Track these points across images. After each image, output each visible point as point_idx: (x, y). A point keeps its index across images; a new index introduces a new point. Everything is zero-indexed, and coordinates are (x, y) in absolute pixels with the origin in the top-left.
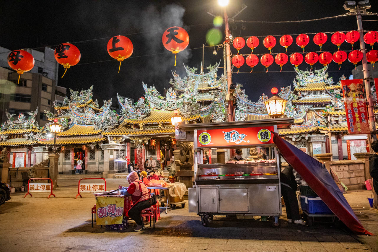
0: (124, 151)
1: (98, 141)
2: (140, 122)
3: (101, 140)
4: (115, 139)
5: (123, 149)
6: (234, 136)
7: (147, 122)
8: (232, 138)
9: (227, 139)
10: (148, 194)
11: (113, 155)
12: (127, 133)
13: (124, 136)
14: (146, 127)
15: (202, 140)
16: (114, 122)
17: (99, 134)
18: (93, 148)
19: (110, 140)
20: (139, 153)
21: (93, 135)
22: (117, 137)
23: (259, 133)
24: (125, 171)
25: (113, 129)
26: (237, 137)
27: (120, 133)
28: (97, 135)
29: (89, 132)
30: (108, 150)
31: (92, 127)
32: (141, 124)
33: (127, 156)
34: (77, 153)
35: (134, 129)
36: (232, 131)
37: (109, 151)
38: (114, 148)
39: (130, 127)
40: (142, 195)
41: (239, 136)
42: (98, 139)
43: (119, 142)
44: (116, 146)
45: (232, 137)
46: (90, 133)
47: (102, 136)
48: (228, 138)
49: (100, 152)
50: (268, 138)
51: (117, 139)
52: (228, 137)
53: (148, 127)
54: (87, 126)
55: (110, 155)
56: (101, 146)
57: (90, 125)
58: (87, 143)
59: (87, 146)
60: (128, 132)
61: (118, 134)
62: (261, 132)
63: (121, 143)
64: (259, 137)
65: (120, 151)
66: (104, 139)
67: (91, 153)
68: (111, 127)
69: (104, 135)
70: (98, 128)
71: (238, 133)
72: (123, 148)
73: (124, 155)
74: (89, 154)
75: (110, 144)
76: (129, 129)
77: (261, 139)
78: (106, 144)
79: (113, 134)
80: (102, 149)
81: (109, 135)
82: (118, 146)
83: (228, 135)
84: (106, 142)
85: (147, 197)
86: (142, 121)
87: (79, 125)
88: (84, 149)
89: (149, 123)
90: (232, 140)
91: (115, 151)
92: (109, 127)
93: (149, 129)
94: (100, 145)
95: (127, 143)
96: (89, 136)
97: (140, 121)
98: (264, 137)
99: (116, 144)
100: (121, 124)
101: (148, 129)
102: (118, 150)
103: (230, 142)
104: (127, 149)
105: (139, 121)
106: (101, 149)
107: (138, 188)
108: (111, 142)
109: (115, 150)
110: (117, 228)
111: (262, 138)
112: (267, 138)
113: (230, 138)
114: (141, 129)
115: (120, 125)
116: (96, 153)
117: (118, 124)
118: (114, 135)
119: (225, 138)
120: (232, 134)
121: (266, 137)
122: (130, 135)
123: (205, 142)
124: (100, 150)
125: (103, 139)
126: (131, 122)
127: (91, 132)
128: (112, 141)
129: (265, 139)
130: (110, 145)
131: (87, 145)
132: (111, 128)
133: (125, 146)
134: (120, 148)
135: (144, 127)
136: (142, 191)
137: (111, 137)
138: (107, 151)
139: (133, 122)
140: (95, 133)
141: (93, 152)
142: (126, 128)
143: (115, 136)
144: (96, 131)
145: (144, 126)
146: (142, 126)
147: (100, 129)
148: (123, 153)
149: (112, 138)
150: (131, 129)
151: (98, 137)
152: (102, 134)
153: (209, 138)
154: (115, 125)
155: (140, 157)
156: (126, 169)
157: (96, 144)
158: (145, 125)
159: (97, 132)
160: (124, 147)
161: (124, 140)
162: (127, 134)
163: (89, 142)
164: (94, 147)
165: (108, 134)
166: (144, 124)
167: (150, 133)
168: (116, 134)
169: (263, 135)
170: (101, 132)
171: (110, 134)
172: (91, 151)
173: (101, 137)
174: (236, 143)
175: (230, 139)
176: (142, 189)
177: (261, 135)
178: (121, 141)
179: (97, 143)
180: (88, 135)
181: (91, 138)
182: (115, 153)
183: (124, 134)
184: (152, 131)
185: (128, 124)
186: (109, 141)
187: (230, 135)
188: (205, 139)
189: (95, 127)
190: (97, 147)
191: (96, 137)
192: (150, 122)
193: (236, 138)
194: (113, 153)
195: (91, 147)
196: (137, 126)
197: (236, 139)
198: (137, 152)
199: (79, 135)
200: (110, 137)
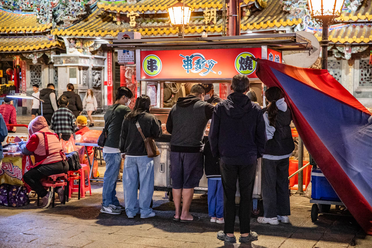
0: (100, 69)
1: (45, 47)
2: (129, 10)
3: (52, 46)
4: (78, 44)
5: (99, 65)
6: (198, 62)
7: (145, 9)
8: (195, 66)
9: (186, 67)
10: (59, 154)
11: (75, 77)
12: (103, 31)
13: (98, 39)
14: (145, 20)
15: (148, 67)
16: (76, 8)
17: (47, 33)
18: (35, 62)
19: (70, 47)
20: (130, 75)
21: (35, 34)
22: (84, 40)
23: (238, 59)
24: (102, 111)
25: (75, 22)
26: (202, 65)
27: (89, 31)
28: (45, 33)
29: (26, 27)
30: (66, 66)
31: (33, 16)
32: (132, 13)
33: (106, 80)
34: (8, 70)
35: (119, 23)
36: (194, 54)
37: (68, 69)
38: (77, 63)
39: (111, 20)
40: (48, 154)
41: (205, 63)
42: (44, 43)
43: (88, 51)
44: (82, 60)
45: (194, 64)
46: (28, 30)
47: (53, 38)
48: (188, 65)
49: (52, 71)
50: (252, 69)
51: (83, 44)
52: (188, 63)
53: (148, 19)
54: (23, 14)
55: (70, 77)
56: (52, 57)
57: (30, 11)
58: (23, 52)
59: (23, 58)
60: (106, 32)
61: (85, 34)
62: (241, 58)
63: (93, 53)
64: (238, 65)
65: (90, 69)
66: (57, 43)
67: (34, 73)
68: (71, 18)
69: (56, 35)
70: (46, 20)
71: (204, 58)
72: (98, 62)
73: (99, 79)
74: (28, 74)
75: (68, 54)
76: (110, 23)
77: (240, 70)
78: (62, 55)
79: (74, 34)
80: (55, 65)
81: (65, 35)
82: (86, 60)
83: (188, 60)
84: (60, 50)
85: (58, 158)
86: (135, 7)
87: (7, 10)
88: (18, 63)
89: (149, 12)
90: (194, 69)
91: (80, 70)
92: (66, 18)
93: (150, 24)
94: (49, 56)
95: (106, 54)
96: (28, 37)
97: (130, 7)
98: (245, 66)
99: (82, 55)
100: (94, 12)
101: (148, 25)
102: (85, 68)
103: (191, 72)
104: (106, 66)
105: (127, 7)
106: (52, 63)
107: (42, 142)
108: (72, 51)
109: (80, 68)
110: (8, 203)
111: (242, 67)
112: (249, 69)
113: (191, 65)
114: (131, 25)
115: (91, 13)
116: (42, 72)
117: (85, 13)
118: (77, 37)
119: (184, 66)
120: (194, 60)
121: (249, 66)
122: (108, 37)
123: (152, 71)
124: (51, 66)
125: (54, 43)
126: (112, 9)
127: (31, 27)
128: (73, 49)
129: (246, 69)
130: (69, 57)
131: (24, 55)
132: (71, 21)
133: (102, 59)
134: (91, 63)
135: (139, 20)
136: (48, 147)
137: (72, 40)
138: (64, 68)
139: (115, 7)
140: (38, 30)
141: (36, 70)
142: (104, 21)
143: (79, 39)
144: (40, 26)
145: (137, 18)
146: (134, 17)
147: (48, 21)
148: (98, 75)
149: (72, 43)
150: (113, 24)
151: (46, 39)
152: (53, 34)
153: (159, 64)
154: (80, 13)
155: (130, 83)
156: (104, 107)
157: (42, 54)
158: (140, 15)
159: (44, 28)
160: (101, 62)
161: (98, 46)
162: (103, 34)
163: (26, 49)
164: (38, 60)
165: (63, 34)
166: (138, 15)
167: (149, 33)
168: (80, 33)
169: (243, 63)
170: (51, 28)
171: (69, 33)
172: (32, 68)
173: (51, 39)
174: (200, 74)
175: (191, 68)
176: (49, 145)
177: (241, 63)
178: (92, 49)
179: (44, 52)
180: (26, 34)
181: (31, 40)
182: (80, 73)
183: (97, 34)
184: (159, 29)
185: (107, 12)
186: (67, 48)
187: (191, 61)
188: (152, 65)
189: (38, 17)
190: (45, 60)
191: (42, 38)
192: (151, 9)
193: (200, 65)
194: (75, 73)
195: (32, 60)
196: (124, 18)
197: (200, 68)
198: (126, 73)
199: (6, 32)
200: (69, 40)
